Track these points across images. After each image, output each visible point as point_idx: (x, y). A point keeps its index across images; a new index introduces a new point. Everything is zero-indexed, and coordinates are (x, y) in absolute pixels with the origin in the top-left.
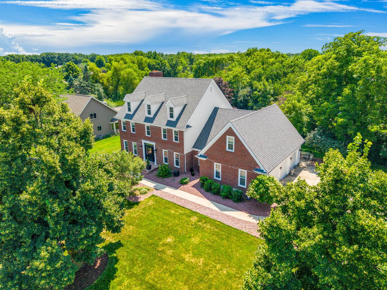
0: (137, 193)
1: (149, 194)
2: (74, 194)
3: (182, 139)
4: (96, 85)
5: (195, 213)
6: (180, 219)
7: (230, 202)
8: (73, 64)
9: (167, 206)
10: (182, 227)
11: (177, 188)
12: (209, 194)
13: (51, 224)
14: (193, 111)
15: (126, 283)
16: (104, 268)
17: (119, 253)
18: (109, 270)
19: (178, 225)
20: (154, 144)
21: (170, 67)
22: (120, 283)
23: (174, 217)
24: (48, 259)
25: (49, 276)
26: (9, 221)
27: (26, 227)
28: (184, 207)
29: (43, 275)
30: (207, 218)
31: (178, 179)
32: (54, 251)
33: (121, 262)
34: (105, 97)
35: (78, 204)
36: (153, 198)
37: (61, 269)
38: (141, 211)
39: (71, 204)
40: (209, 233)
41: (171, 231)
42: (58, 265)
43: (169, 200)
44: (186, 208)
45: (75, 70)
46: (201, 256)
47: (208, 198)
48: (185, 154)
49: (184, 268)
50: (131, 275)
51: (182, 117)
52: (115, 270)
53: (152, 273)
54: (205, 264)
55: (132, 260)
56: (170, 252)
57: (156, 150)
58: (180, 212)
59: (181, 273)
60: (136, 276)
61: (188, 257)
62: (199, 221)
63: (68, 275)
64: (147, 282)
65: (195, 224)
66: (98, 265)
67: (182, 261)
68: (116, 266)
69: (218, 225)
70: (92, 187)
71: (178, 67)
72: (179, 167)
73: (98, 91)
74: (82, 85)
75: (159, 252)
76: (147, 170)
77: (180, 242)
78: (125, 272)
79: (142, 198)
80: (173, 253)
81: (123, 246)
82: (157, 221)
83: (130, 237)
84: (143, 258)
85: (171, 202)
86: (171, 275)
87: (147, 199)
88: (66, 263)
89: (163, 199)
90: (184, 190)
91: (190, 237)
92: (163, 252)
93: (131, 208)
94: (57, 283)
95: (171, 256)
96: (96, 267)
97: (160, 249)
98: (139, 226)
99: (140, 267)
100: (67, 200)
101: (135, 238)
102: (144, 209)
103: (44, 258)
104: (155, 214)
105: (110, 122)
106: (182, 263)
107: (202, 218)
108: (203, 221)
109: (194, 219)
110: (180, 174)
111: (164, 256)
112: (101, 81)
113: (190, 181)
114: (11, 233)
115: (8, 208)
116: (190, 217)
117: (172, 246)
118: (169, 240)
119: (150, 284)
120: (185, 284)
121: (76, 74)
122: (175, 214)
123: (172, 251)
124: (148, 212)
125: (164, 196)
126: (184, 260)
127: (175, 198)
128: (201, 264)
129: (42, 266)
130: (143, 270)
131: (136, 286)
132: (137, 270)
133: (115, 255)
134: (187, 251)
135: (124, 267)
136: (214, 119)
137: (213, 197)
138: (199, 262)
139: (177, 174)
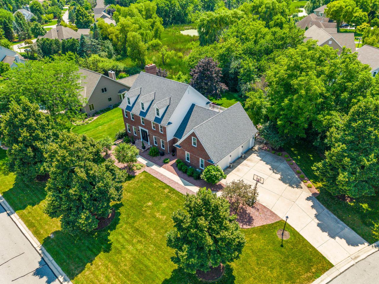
0: (135, 168)
1: (142, 170)
2: (94, 188)
3: (165, 132)
4: (105, 42)
5: (168, 187)
6: (158, 190)
7: (192, 179)
8: (82, 9)
9: (152, 180)
10: (158, 196)
11: (160, 166)
12: (180, 172)
13: (85, 203)
14: (173, 111)
15: (124, 226)
16: (113, 218)
17: (122, 210)
18: (116, 219)
19: (156, 194)
20: (147, 131)
21: (181, 7)
22: (121, 227)
23: (155, 188)
24: (85, 219)
25: (86, 225)
26: (65, 201)
27: (73, 202)
28: (162, 182)
29: (84, 225)
30: (175, 190)
31: (163, 158)
32: (88, 215)
33: (122, 215)
34: (114, 54)
35: (96, 193)
36: (144, 173)
37: (91, 222)
38: (136, 183)
39: (93, 193)
40: (173, 201)
41: (152, 198)
42: (90, 221)
43: (154, 175)
44: (163, 183)
45: (85, 15)
46: (165, 214)
47: (179, 176)
48: (168, 141)
49: (155, 221)
50: (127, 223)
51: (165, 116)
52: (119, 219)
53: (138, 222)
54: (166, 219)
55: (128, 215)
56: (149, 211)
57: (149, 135)
58: (159, 185)
59: (153, 224)
60: (130, 223)
61: (158, 215)
62: (169, 192)
63: (94, 225)
64: (135, 227)
65: (167, 194)
66: (110, 216)
67: (154, 217)
68: (119, 217)
69: (180, 195)
70: (103, 185)
71: (188, 8)
72: (164, 149)
73: (108, 48)
74: (93, 43)
75: (143, 211)
76: (143, 150)
77: (156, 205)
78: (124, 221)
79: (138, 173)
80: (150, 212)
81: (123, 206)
82: (145, 191)
83: (128, 200)
84: (134, 214)
85: (155, 177)
86: (147, 224)
87: (140, 174)
88: (93, 219)
89: (150, 174)
90: (165, 168)
91: (162, 203)
92: (145, 211)
93: (130, 180)
94: (90, 228)
95: (149, 214)
96: (109, 217)
97: (144, 209)
98: (134, 193)
99: (132, 219)
100: (91, 191)
101: (131, 201)
102: (138, 182)
103: (83, 218)
104: (144, 186)
105: (118, 93)
106: (154, 218)
107: (172, 190)
108: (172, 193)
109: (166, 191)
110: (165, 154)
111: (145, 214)
112: (110, 37)
113: (170, 161)
114: (67, 207)
115: (64, 195)
116: (164, 189)
117: (151, 208)
118: (150, 204)
119: (137, 228)
120: (154, 230)
121: (86, 19)
122: (156, 186)
123: (150, 211)
124: (140, 184)
125: (151, 172)
126: (156, 216)
127: (158, 174)
128: (164, 219)
129: (83, 222)
130: (133, 220)
131: (129, 229)
132: (130, 220)
133: (119, 211)
134: (158, 211)
135: (123, 218)
136: (191, 114)
137: (183, 175)
138: (163, 218)
139: (163, 154)
